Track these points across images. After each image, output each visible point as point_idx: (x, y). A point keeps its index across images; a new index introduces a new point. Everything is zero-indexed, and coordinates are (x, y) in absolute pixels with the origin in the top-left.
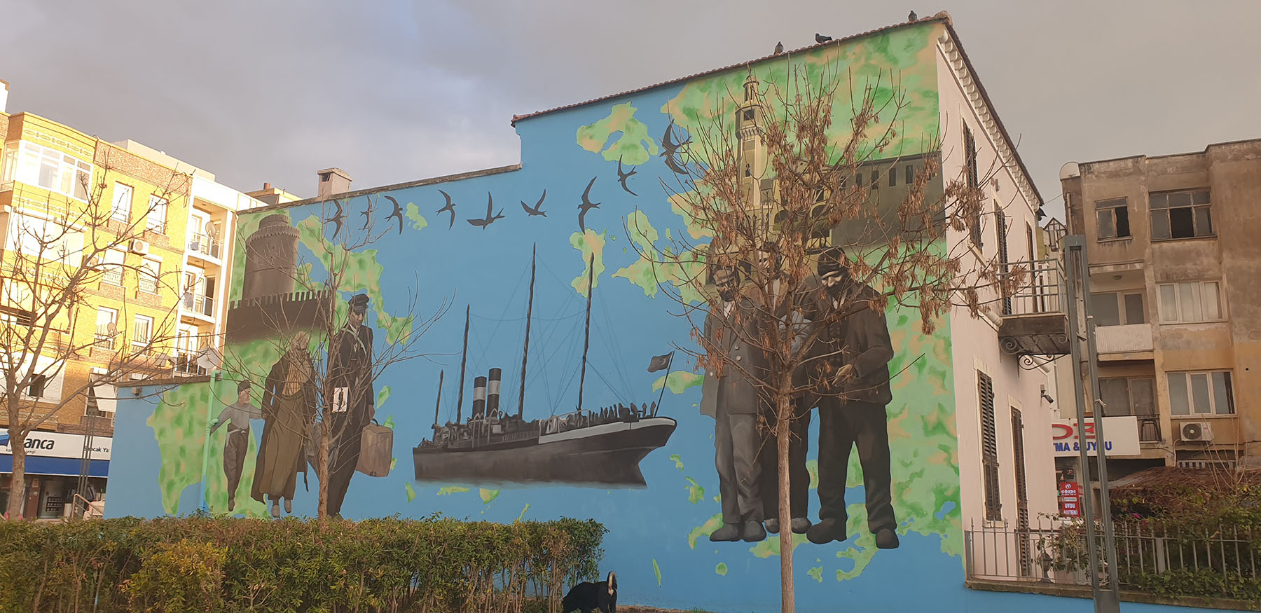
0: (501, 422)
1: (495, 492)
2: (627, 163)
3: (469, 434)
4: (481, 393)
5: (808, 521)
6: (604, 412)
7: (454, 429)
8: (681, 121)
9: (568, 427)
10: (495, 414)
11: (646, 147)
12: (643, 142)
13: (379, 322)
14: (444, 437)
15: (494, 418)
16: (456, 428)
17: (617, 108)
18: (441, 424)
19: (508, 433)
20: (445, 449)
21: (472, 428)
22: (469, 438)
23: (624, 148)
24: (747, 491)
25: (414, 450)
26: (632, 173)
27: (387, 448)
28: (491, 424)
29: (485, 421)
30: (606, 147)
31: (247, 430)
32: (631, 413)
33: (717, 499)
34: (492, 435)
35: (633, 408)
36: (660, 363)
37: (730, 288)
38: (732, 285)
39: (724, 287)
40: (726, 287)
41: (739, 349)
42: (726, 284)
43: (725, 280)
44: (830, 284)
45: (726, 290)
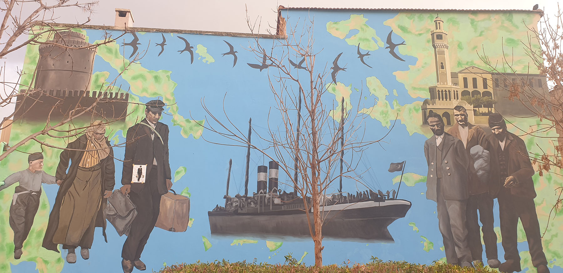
0: (281, 197)
1: (279, 243)
2: (364, 48)
3: (256, 204)
4: (262, 176)
5: (499, 261)
6: (359, 194)
7: (243, 200)
8: (397, 32)
9: (331, 202)
10: (275, 191)
11: (376, 41)
12: (373, 38)
13: (174, 121)
14: (234, 204)
15: (275, 193)
16: (244, 199)
17: (354, 16)
18: (232, 195)
19: (286, 204)
20: (236, 213)
21: (258, 199)
22: (256, 206)
23: (360, 39)
24: (461, 244)
25: (210, 214)
26: (367, 54)
27: (185, 211)
28: (272, 198)
29: (267, 196)
30: (348, 36)
31: (39, 193)
32: (379, 196)
33: (442, 249)
34: (273, 204)
36: (397, 167)
37: (438, 128)
38: (439, 126)
39: (435, 127)
40: (436, 127)
41: (447, 163)
42: (436, 126)
43: (435, 123)
44: (496, 133)
45: (436, 129)
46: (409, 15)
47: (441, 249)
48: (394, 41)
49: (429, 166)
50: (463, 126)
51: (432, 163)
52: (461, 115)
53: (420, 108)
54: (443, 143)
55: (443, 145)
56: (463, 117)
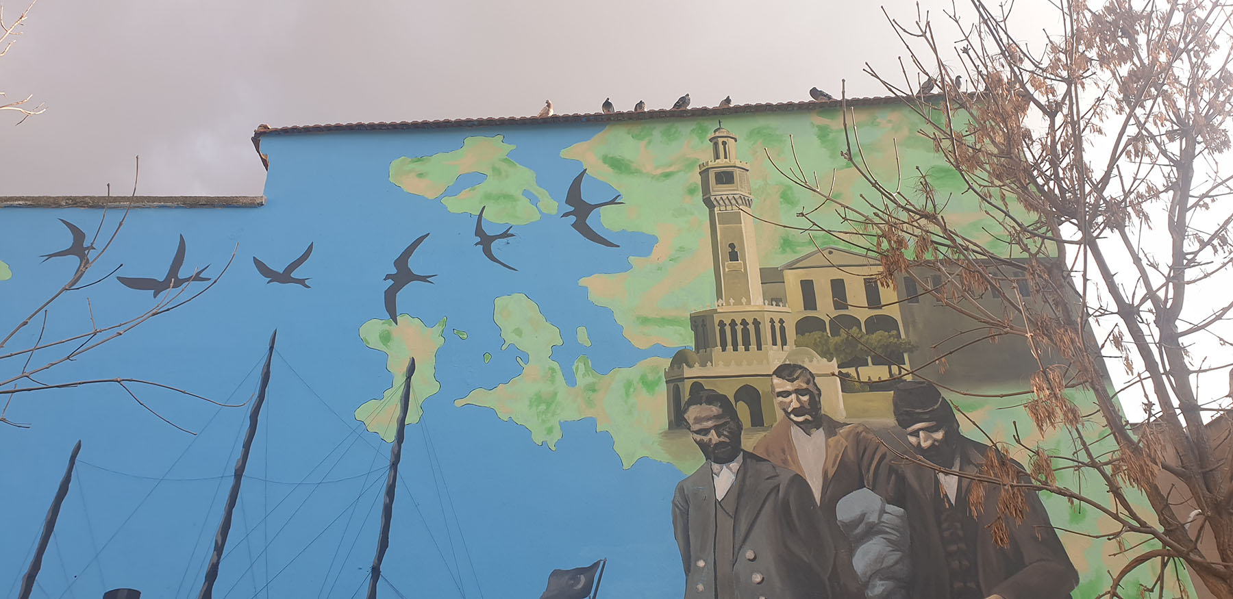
2: (495, 218)
8: (598, 171)
11: (534, 200)
12: (526, 193)
17: (475, 144)
23: (488, 196)
26: (506, 235)
30: (451, 191)
36: (572, 585)
37: (722, 439)
38: (725, 433)
39: (709, 436)
40: (713, 437)
41: (755, 558)
42: (713, 432)
43: (710, 424)
44: (925, 445)
45: (714, 442)
46: (637, 129)
48: (587, 196)
49: (687, 575)
50: (806, 427)
51: (701, 564)
52: (799, 392)
53: (660, 378)
54: (740, 490)
55: (740, 495)
56: (805, 398)
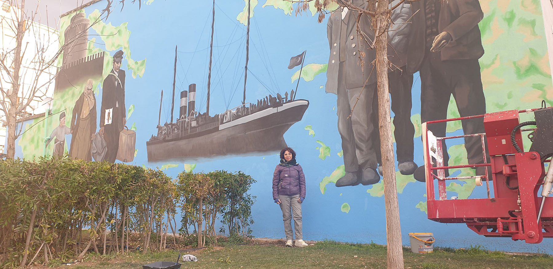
0: (197, 119)
1: (193, 165)
3: (178, 129)
4: (184, 102)
5: (414, 163)
6: (260, 102)
7: (169, 127)
9: (237, 117)
10: (193, 114)
13: (129, 66)
14: (163, 133)
15: (192, 117)
16: (170, 126)
18: (162, 125)
19: (200, 126)
20: (165, 140)
21: (180, 125)
22: (178, 132)
24: (363, 146)
25: (147, 142)
27: (133, 143)
28: (190, 121)
29: (187, 120)
31: (64, 141)
32: (278, 101)
34: (191, 128)
35: (279, 96)
36: (297, 61)
41: (353, 38)
47: (339, 154)
51: (335, 45)
